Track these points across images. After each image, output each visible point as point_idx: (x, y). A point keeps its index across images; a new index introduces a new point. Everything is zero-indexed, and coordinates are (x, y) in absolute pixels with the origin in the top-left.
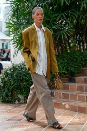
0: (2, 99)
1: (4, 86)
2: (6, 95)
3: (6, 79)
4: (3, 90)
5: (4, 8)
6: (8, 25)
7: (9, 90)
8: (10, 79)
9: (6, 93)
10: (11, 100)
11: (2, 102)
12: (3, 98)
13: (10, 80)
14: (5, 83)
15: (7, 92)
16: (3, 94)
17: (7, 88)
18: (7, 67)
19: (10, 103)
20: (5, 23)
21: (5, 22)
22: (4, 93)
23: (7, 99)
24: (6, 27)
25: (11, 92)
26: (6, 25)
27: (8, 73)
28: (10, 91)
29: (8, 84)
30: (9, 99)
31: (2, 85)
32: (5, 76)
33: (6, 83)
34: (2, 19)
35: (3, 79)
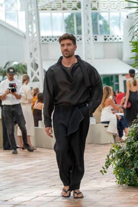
0: (130, 179)
1: (131, 156)
2: (135, 173)
3: (136, 144)
4: (130, 164)
9: (136, 170)
11: (129, 185)
12: (132, 178)
14: (134, 151)
16: (132, 171)
20: (131, 44)
21: (131, 42)
22: (133, 169)
24: (133, 51)
31: (129, 155)
32: (134, 139)
33: (136, 152)
34: (122, 38)
35: (129, 144)
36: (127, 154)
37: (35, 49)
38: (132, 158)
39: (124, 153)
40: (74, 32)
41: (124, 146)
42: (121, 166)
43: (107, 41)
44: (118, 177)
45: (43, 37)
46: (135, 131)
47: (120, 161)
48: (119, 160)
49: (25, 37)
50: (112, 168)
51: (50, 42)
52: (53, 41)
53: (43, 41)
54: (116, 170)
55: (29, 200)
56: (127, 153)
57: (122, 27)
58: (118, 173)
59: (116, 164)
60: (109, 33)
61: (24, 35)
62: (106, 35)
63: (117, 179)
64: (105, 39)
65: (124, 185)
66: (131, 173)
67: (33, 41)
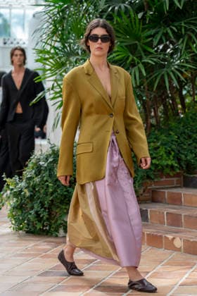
0: (28, 225)
1: (31, 195)
2: (37, 217)
3: (37, 180)
4: (29, 206)
5: (32, 16)
6: (41, 55)
7: (42, 205)
8: (45, 179)
9: (37, 212)
10: (47, 228)
11: (27, 232)
12: (31, 223)
13: (47, 181)
14: (34, 189)
15: (39, 209)
16: (31, 214)
17: (39, 201)
18: (40, 153)
19: (47, 234)
20: (34, 51)
21: (34, 49)
22: (32, 212)
23: (39, 226)
24: (37, 61)
25: (49, 209)
26: (35, 55)
27: (41, 166)
28: (45, 208)
29: (42, 191)
30: (44, 226)
31: (28, 194)
32: (35, 173)
33: (37, 189)
34: (27, 43)
35: (29, 179)
36: (25, 193)
38: (31, 198)
39: (21, 191)
42: (17, 208)
43: (7, 45)
44: (13, 222)
46: (36, 163)
47: (17, 201)
48: (15, 200)
50: (6, 210)
54: (11, 213)
56: (26, 190)
57: (27, 29)
58: (13, 216)
59: (11, 205)
60: (10, 36)
62: (7, 38)
63: (12, 224)
64: (5, 43)
65: (21, 232)
66: (29, 216)
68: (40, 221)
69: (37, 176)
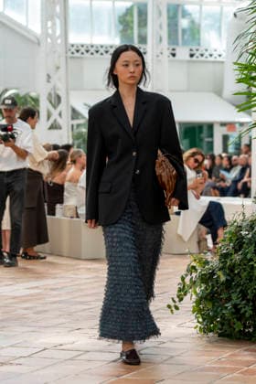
0: (223, 324)
1: (227, 280)
2: (233, 313)
3: (237, 257)
4: (224, 296)
5: (232, 15)
6: (245, 72)
7: (244, 295)
8: (249, 256)
9: (235, 306)
10: (251, 330)
11: (220, 335)
12: (226, 323)
13: (251, 260)
14: (232, 271)
15: (238, 302)
16: (226, 308)
17: (238, 290)
18: (241, 218)
19: (250, 340)
20: (236, 67)
21: (235, 63)
22: (229, 305)
23: (238, 326)
24: (239, 81)
25: (253, 301)
26: (238, 72)
27: (243, 238)
28: (248, 301)
29: (244, 275)
30: (245, 327)
31: (223, 278)
32: (234, 248)
33: (236, 272)
34: (224, 54)
35: (225, 256)
36: (219, 277)
37: (58, 68)
38: (228, 284)
39: (213, 274)
40: (133, 37)
41: (214, 260)
42: (206, 298)
43: (194, 58)
44: (200, 320)
45: (73, 46)
46: (236, 233)
47: (206, 289)
48: (203, 286)
49: (39, 44)
50: (190, 301)
51: (87, 55)
52: (92, 54)
53: (73, 53)
54: (198, 306)
55: (29, 356)
56: (220, 273)
57: (224, 34)
58: (200, 311)
59: (197, 295)
60: (199, 44)
61: (38, 39)
62: (194, 48)
63: (198, 322)
64: (192, 56)
65: (211, 334)
66: (224, 312)
67: (55, 52)
68: (239, 319)
69: (236, 251)
